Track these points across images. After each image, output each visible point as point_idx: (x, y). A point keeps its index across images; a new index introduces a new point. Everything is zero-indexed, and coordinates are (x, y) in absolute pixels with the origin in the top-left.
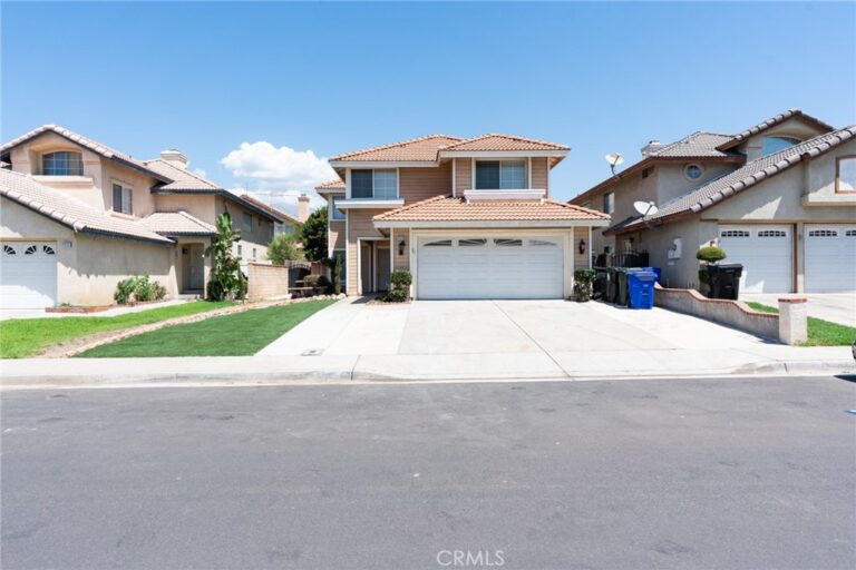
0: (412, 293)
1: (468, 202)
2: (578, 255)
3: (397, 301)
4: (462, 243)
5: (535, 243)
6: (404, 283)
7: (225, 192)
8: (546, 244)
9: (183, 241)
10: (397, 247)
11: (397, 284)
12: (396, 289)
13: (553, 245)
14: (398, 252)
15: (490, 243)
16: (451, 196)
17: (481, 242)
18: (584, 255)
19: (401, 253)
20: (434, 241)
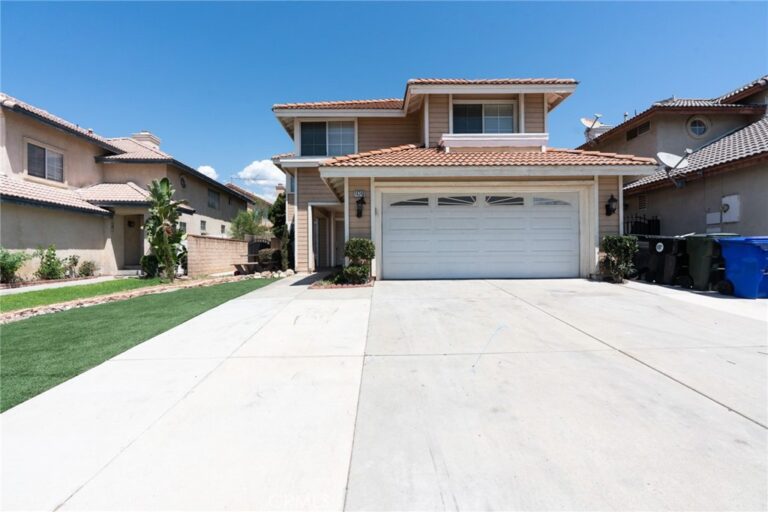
0: (375, 271)
1: (447, 150)
2: (604, 217)
3: (354, 283)
4: (443, 201)
5: (541, 201)
6: (364, 257)
7: (174, 162)
8: (555, 203)
9: (119, 211)
10: (355, 206)
11: (354, 257)
12: (351, 265)
13: (566, 204)
14: (355, 213)
15: (481, 203)
16: (423, 147)
17: (468, 200)
18: (613, 216)
19: (359, 214)
20: (404, 200)
